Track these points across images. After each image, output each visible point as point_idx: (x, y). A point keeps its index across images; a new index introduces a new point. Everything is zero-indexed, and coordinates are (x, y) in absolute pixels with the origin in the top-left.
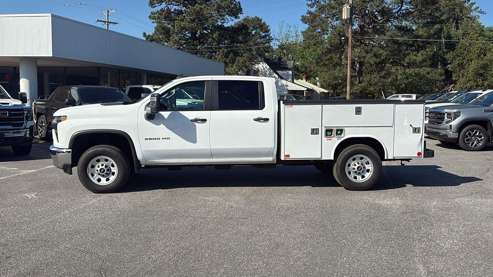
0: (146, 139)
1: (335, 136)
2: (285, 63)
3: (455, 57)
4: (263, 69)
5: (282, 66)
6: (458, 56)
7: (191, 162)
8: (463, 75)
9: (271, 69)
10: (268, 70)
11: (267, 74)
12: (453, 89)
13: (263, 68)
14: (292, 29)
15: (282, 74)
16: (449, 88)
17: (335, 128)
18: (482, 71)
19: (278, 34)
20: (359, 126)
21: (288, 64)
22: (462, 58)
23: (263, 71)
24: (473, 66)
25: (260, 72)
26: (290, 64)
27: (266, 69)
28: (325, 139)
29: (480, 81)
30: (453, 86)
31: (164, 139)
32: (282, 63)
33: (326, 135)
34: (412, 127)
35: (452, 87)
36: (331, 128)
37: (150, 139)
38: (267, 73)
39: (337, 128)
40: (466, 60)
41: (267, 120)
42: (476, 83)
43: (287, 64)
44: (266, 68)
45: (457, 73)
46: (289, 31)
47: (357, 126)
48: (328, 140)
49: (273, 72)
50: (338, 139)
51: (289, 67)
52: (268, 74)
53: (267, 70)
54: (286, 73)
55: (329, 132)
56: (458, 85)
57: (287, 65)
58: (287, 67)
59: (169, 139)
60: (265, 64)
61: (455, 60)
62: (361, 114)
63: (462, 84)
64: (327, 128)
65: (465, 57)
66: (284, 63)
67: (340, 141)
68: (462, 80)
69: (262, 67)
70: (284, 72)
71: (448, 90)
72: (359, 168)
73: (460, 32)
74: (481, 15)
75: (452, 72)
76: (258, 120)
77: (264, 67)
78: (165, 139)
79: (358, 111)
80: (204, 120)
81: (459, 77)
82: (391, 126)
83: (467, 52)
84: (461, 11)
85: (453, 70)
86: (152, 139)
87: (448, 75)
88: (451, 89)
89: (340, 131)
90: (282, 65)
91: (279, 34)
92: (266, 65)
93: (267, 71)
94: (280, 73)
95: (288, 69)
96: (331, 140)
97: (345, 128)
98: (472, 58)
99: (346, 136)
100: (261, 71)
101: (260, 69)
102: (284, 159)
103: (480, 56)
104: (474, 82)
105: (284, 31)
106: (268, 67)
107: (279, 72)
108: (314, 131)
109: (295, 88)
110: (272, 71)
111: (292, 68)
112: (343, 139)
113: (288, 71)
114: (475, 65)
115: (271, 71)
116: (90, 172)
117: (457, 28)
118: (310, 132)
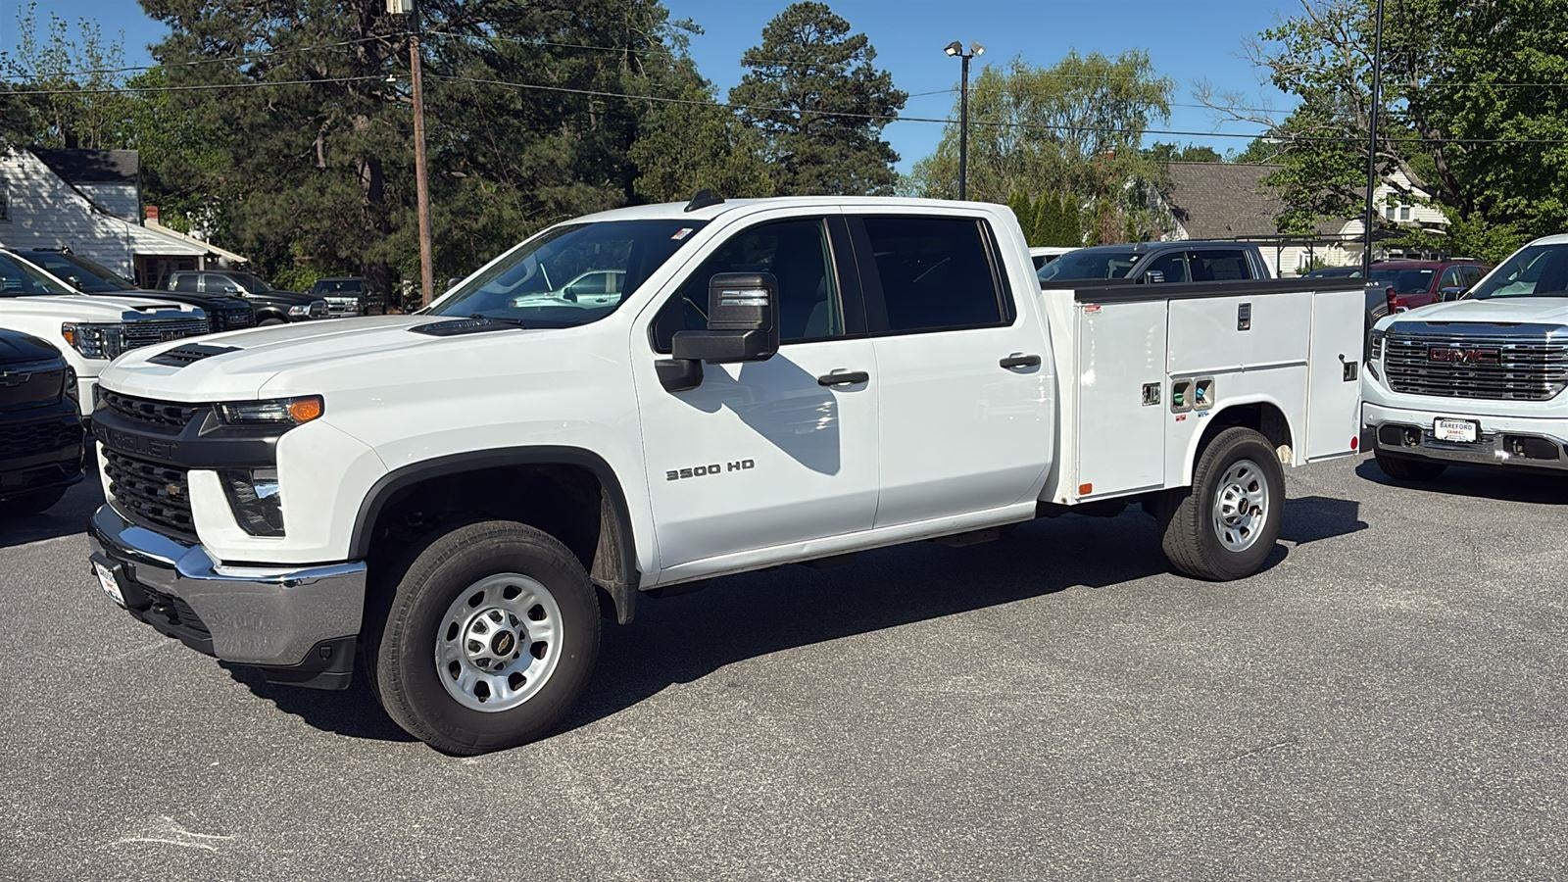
0: (672, 476)
1: (1193, 404)
2: (106, 156)
3: (653, 157)
4: (22, 176)
5: (96, 167)
6: (661, 153)
7: (805, 550)
9: (56, 177)
10: (45, 179)
11: (42, 198)
13: (24, 173)
14: (73, 34)
15: (98, 197)
17: (1193, 379)
19: (18, 47)
20: (1246, 366)
21: (120, 162)
22: (670, 159)
23: (26, 183)
25: (12, 188)
26: (127, 160)
27: (35, 177)
28: (1171, 417)
31: (734, 469)
32: (90, 157)
33: (1175, 403)
34: (1342, 360)
36: (1187, 379)
37: (686, 473)
38: (40, 190)
39: (1199, 379)
40: (680, 167)
41: (1034, 362)
43: (111, 160)
44: (37, 172)
46: (58, 40)
47: (1239, 367)
48: (1177, 420)
49: (69, 188)
50: (1201, 416)
51: (124, 173)
52: (45, 195)
53: (43, 182)
54: (114, 192)
55: (1180, 393)
57: (114, 164)
58: (115, 170)
59: (752, 466)
60: (29, 160)
61: (654, 163)
62: (1248, 329)
64: (1178, 380)
65: (679, 156)
66: (100, 157)
67: (1205, 421)
69: (18, 170)
70: (107, 191)
72: (1244, 505)
73: (643, 80)
74: (691, 36)
77: (27, 170)
78: (737, 466)
79: (1244, 318)
80: (859, 379)
82: (1305, 360)
83: (683, 141)
84: (639, 18)
85: (649, 193)
86: (691, 475)
90: (91, 162)
91: (22, 50)
92: (31, 162)
93: (41, 185)
94: (91, 194)
95: (118, 178)
96: (1184, 419)
97: (1211, 377)
98: (696, 159)
99: (1218, 401)
100: (12, 182)
101: (9, 176)
102: (1076, 503)
103: (717, 154)
105: (43, 40)
106: (43, 168)
107: (83, 189)
108: (1151, 394)
109: (162, 249)
110: (63, 183)
111: (135, 175)
113: (121, 187)
114: (706, 181)
115: (57, 183)
116: (445, 658)
117: (634, 69)
118: (1140, 396)
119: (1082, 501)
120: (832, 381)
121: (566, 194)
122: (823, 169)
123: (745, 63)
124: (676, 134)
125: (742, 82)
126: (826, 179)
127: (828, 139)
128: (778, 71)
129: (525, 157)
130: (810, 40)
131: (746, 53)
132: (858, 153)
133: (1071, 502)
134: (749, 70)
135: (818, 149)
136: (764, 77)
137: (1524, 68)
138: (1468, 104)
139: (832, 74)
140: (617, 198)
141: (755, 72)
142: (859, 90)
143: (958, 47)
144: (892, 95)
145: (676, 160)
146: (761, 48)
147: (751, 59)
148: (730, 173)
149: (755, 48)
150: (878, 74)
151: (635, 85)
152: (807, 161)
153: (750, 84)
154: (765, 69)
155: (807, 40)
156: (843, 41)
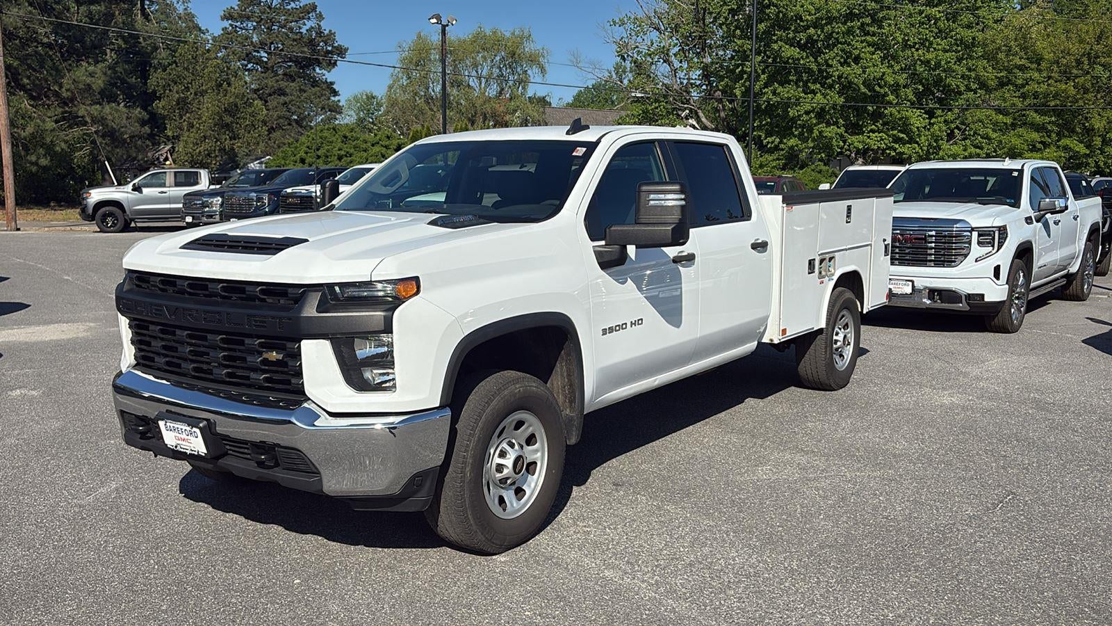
0: (604, 332)
6: (175, 83)
8: (191, 126)
12: (169, 156)
16: (162, 155)
17: (827, 255)
18: (228, 119)
22: (183, 88)
24: (208, 107)
29: (226, 139)
30: (169, 150)
34: (884, 242)
35: (166, 152)
37: (611, 330)
40: (191, 94)
42: (219, 143)
45: (175, 120)
47: (846, 247)
48: (821, 284)
50: (831, 280)
56: (180, 147)
61: (170, 90)
62: (851, 222)
63: (191, 146)
64: (821, 256)
65: (190, 86)
67: (832, 284)
68: (189, 137)
71: (158, 159)
72: (846, 340)
73: (153, 26)
75: (164, 118)
76: (756, 247)
79: (849, 215)
81: (181, 129)
83: (193, 74)
85: (166, 113)
87: (156, 123)
88: (165, 156)
97: (836, 254)
98: (204, 88)
99: (837, 270)
102: (779, 341)
103: (221, 85)
104: (216, 142)
112: (835, 278)
114: (213, 105)
117: (146, 16)
118: (807, 268)
119: (782, 340)
121: (102, 111)
122: (287, 99)
123: (225, 18)
124: (187, 69)
125: (222, 32)
126: (290, 106)
127: (289, 77)
128: (249, 25)
129: (64, 81)
130: (274, 4)
131: (224, 11)
132: (313, 89)
133: (776, 342)
134: (226, 24)
135: (283, 84)
136: (238, 29)
137: (777, 56)
138: (745, 76)
139: (291, 29)
140: (140, 116)
141: (231, 25)
142: (312, 43)
143: (438, 17)
144: (336, 48)
145: (187, 89)
146: (236, 8)
147: (228, 16)
148: (231, 100)
149: (231, 8)
150: (326, 32)
151: (148, 30)
152: (274, 93)
153: (229, 34)
154: (239, 23)
155: (271, 4)
156: (298, 7)
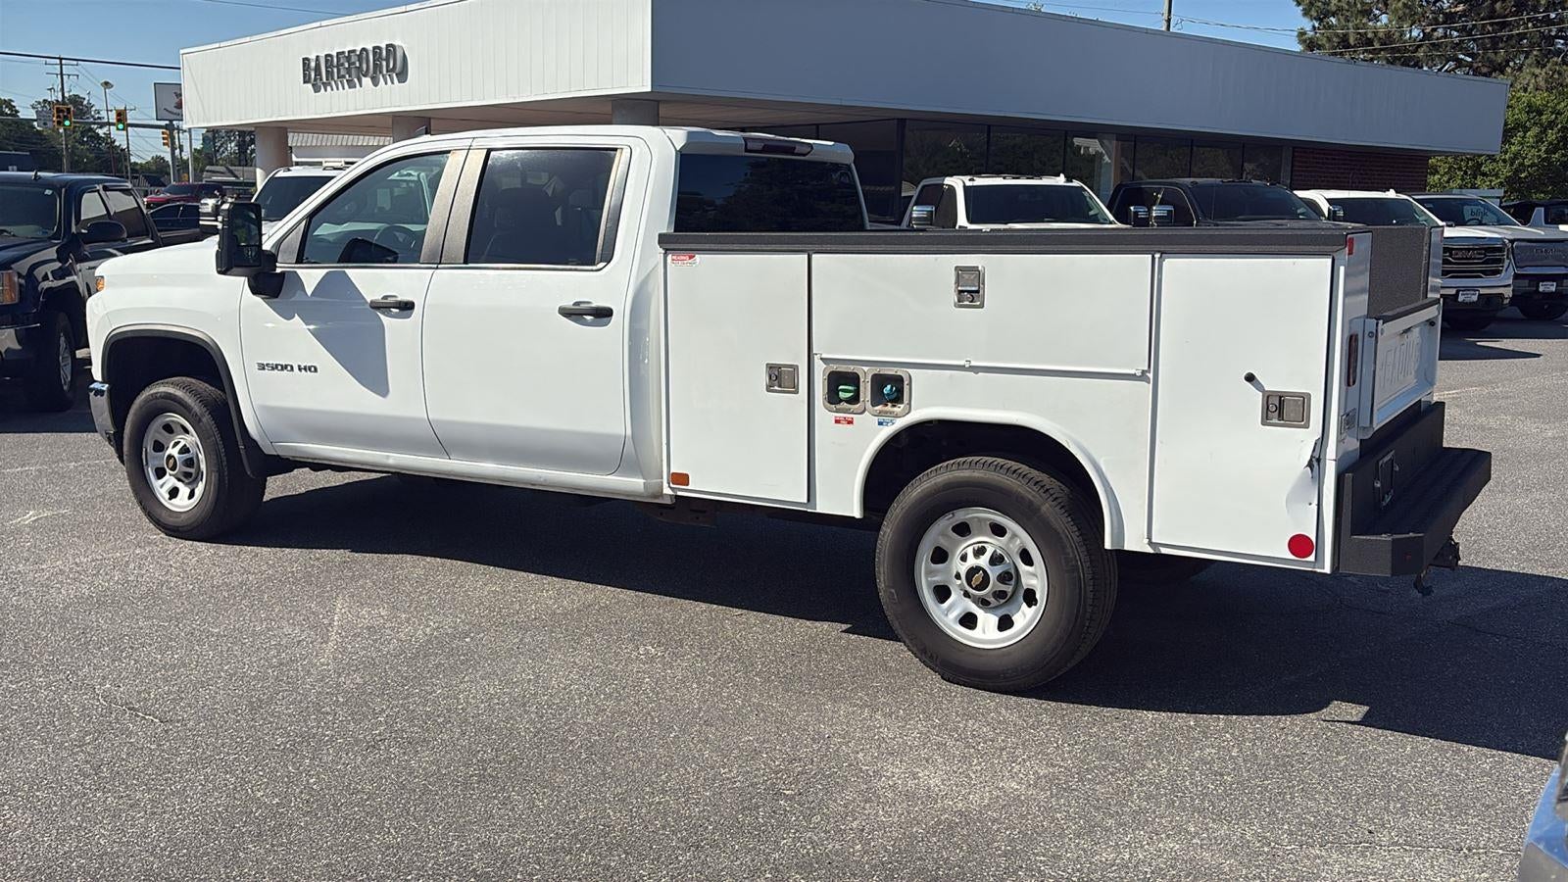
0: (262, 367)
1: (869, 405)
17: (866, 369)
20: (973, 363)
28: (824, 415)
33: (833, 398)
34: (1259, 387)
36: (851, 368)
39: (876, 370)
41: (603, 314)
47: (962, 363)
48: (837, 422)
50: (880, 424)
55: (842, 385)
59: (316, 370)
62: (982, 306)
64: (834, 367)
67: (886, 432)
72: (978, 578)
76: (574, 313)
78: (305, 369)
79: (970, 292)
80: (407, 307)
82: (1139, 374)
89: (890, 388)
96: (850, 422)
97: (910, 371)
99: (917, 408)
102: (672, 493)
108: (779, 378)
112: (901, 423)
116: (150, 464)
118: (763, 379)
119: (679, 492)
120: (383, 306)
